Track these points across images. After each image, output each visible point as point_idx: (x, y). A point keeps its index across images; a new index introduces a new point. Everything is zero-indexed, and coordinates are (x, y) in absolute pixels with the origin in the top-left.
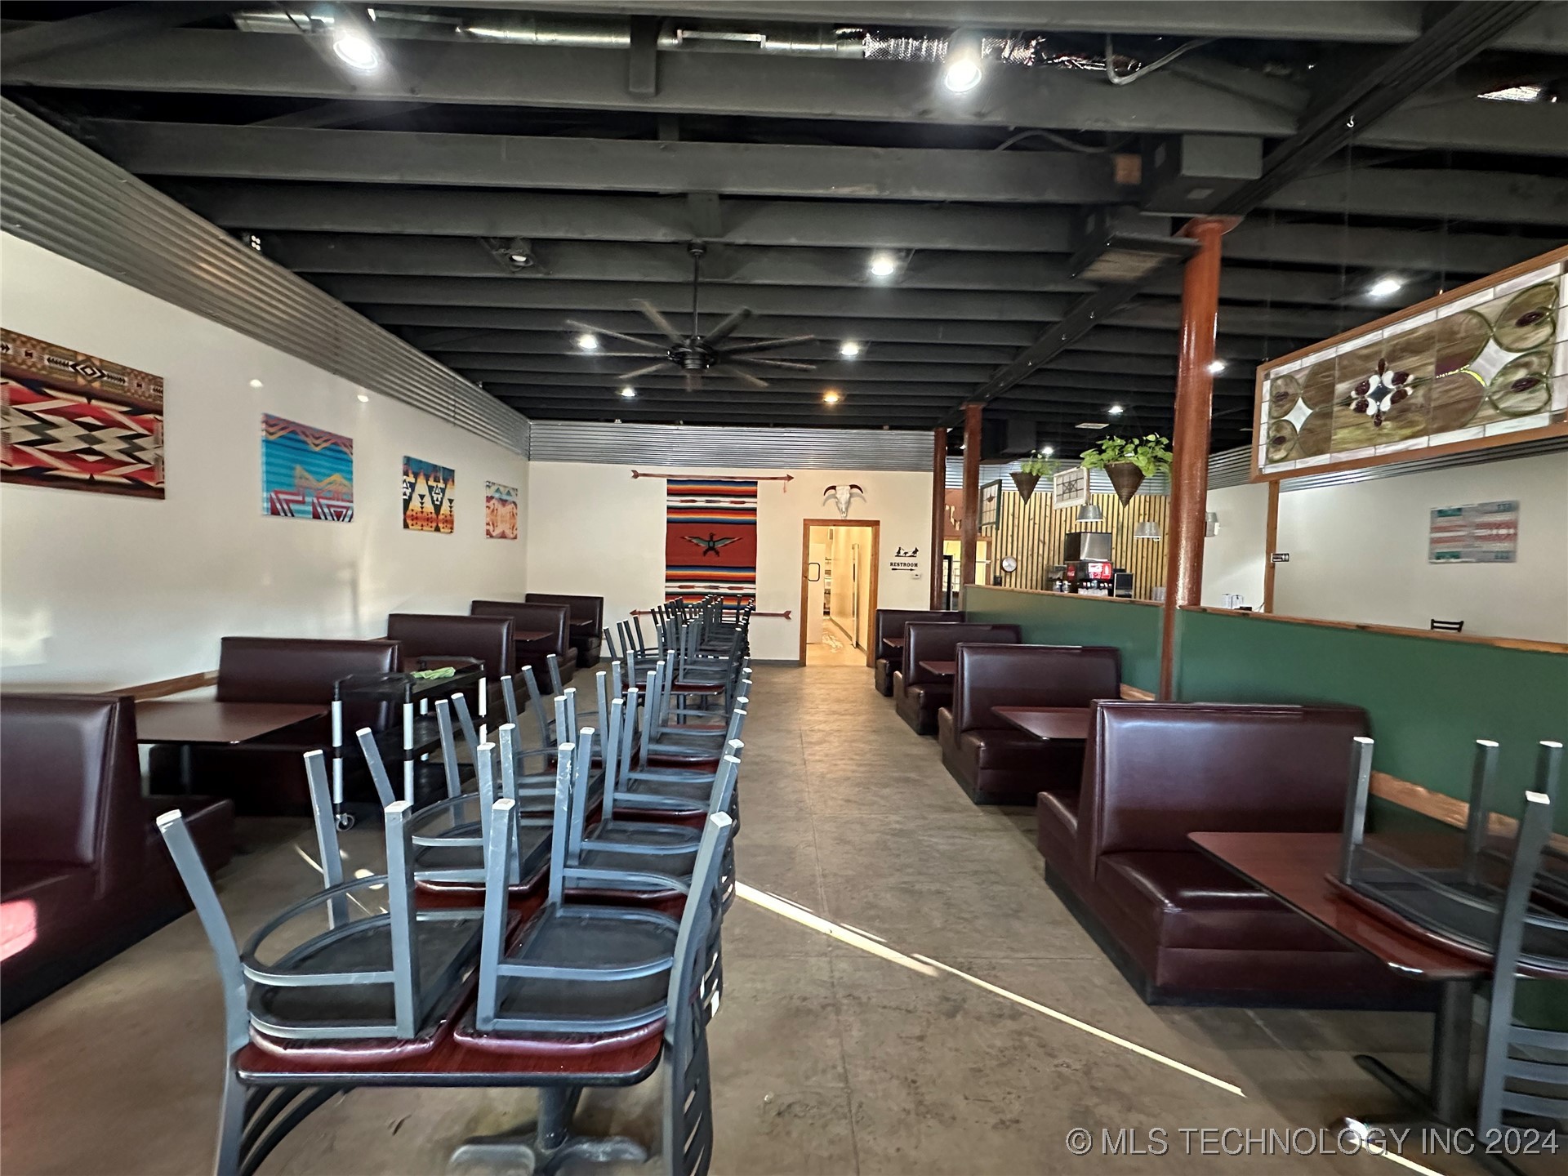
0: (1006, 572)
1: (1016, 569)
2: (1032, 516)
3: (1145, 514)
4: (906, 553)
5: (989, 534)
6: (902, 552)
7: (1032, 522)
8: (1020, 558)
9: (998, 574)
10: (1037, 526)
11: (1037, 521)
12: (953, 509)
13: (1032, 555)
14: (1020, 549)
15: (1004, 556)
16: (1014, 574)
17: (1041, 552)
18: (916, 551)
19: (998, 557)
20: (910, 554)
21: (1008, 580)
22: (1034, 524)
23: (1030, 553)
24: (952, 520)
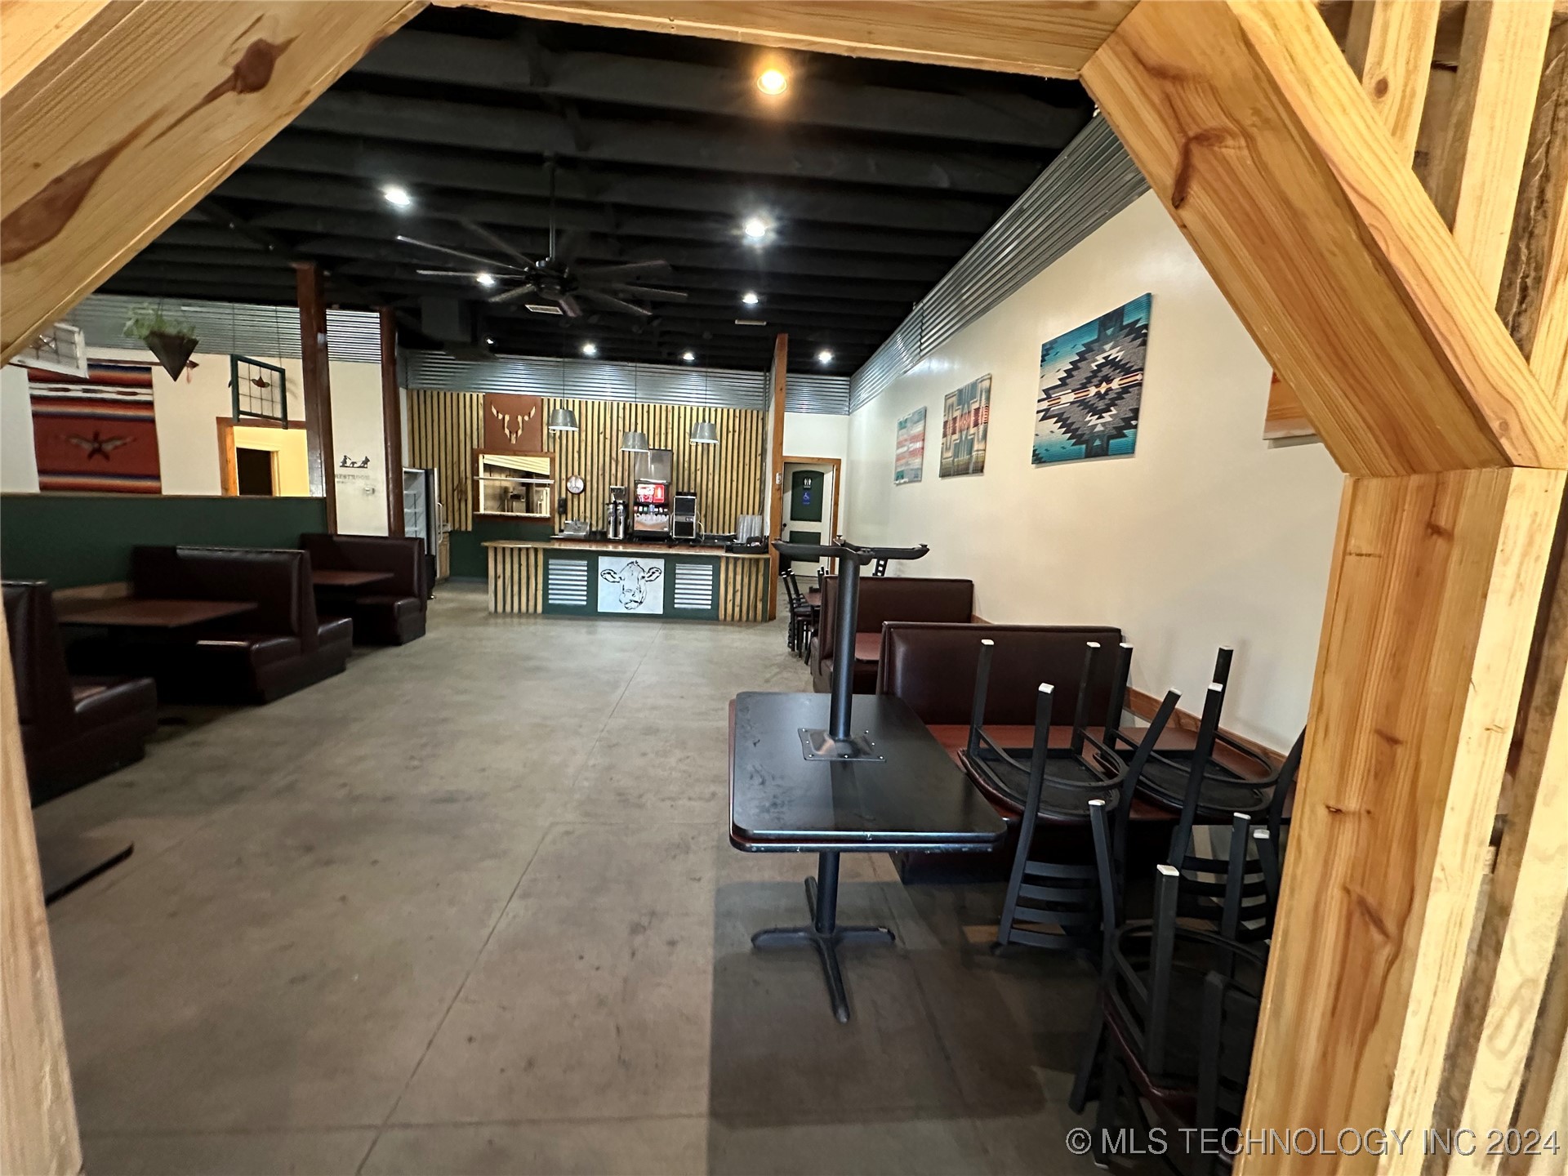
0: (573, 494)
1: (584, 490)
2: (602, 429)
3: (734, 431)
4: (353, 463)
5: (552, 450)
6: (349, 463)
7: (602, 436)
8: (589, 478)
9: (564, 496)
10: (608, 442)
11: (608, 436)
12: (507, 418)
13: (604, 475)
14: (589, 468)
15: (570, 474)
16: (582, 495)
17: (613, 471)
18: (367, 461)
19: (564, 476)
20: (359, 464)
21: (576, 503)
22: (605, 438)
23: (600, 473)
24: (507, 431)
